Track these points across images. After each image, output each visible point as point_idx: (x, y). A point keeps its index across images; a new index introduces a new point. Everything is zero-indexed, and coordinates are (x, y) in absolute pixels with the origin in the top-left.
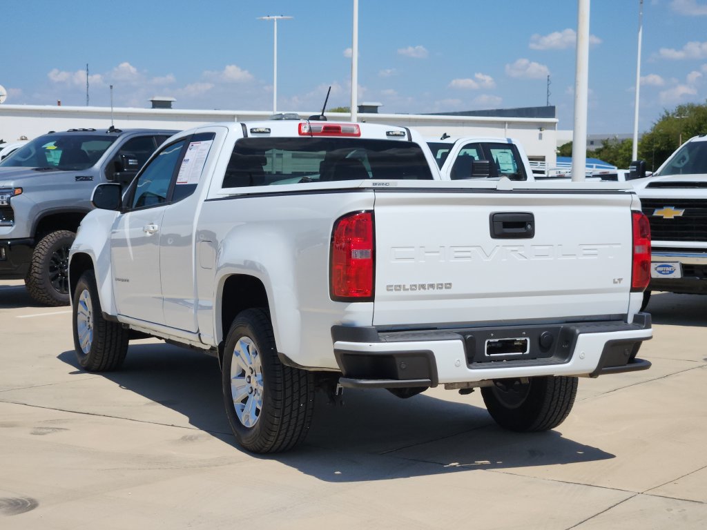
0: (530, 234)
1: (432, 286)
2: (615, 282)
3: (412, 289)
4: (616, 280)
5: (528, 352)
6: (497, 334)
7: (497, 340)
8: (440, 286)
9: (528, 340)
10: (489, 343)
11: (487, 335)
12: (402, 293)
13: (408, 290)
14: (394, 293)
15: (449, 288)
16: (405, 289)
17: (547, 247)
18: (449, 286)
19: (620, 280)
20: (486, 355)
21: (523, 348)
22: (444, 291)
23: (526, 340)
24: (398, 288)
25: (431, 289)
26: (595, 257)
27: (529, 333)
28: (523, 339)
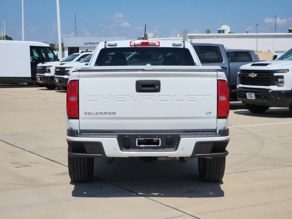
0: (158, 90)
1: (106, 113)
2: (207, 114)
3: (96, 114)
4: (208, 113)
5: (160, 145)
6: (142, 136)
7: (143, 139)
8: (110, 113)
9: (160, 140)
10: (138, 140)
11: (137, 136)
12: (92, 116)
13: (94, 114)
14: (88, 116)
15: (115, 114)
16: (93, 114)
17: (168, 97)
18: (114, 113)
19: (210, 113)
20: (137, 145)
21: (157, 143)
22: (112, 116)
23: (159, 140)
24: (90, 113)
25: (106, 115)
26: (195, 102)
27: (160, 136)
28: (157, 139)
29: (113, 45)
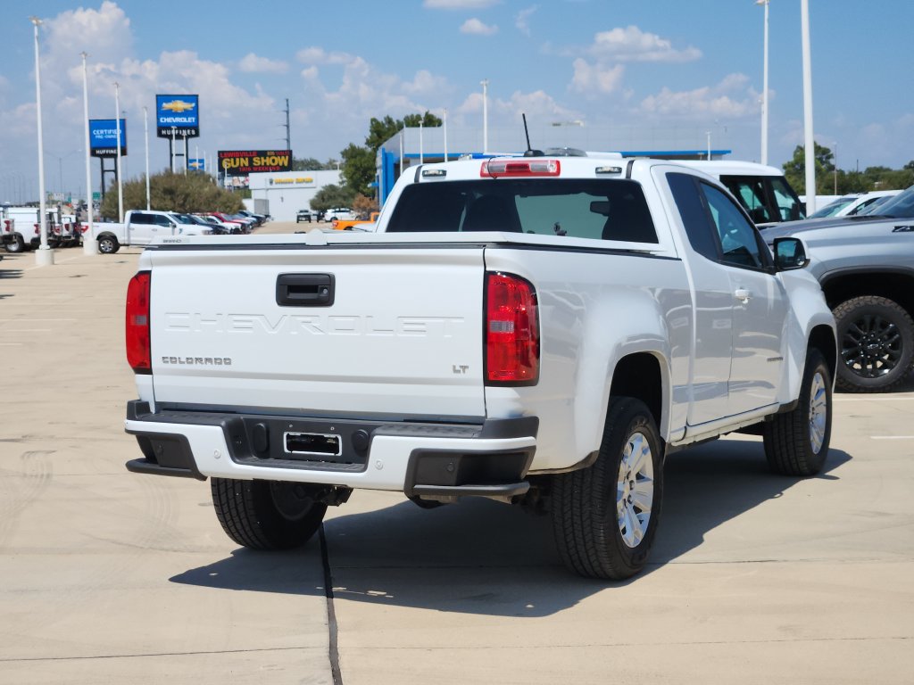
0: (328, 301)
1: (208, 360)
2: (456, 371)
3: (188, 363)
4: (458, 368)
5: (340, 454)
6: (297, 426)
7: (298, 434)
8: (218, 361)
9: (340, 438)
10: (288, 436)
11: (284, 426)
12: (177, 366)
13: (184, 363)
14: (170, 366)
15: (230, 363)
16: (181, 362)
17: (352, 319)
18: (228, 361)
19: (464, 368)
20: (286, 450)
21: (334, 448)
22: (223, 367)
23: (336, 439)
24: (173, 360)
25: (209, 364)
26: (422, 335)
27: (340, 429)
28: (333, 436)
29: (435, 175)
